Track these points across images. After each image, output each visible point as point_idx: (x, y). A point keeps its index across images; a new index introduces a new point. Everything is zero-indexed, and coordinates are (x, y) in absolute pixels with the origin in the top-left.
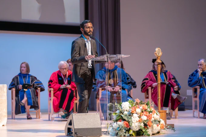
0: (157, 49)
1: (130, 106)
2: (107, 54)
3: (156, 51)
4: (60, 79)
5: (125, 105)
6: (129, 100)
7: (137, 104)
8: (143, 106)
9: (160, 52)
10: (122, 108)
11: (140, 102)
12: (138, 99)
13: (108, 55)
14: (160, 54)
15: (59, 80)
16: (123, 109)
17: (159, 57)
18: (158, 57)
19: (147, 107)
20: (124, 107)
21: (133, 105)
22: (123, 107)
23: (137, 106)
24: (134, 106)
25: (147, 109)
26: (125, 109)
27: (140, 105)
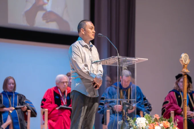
0: (183, 55)
1: (147, 122)
2: (118, 55)
3: (182, 58)
4: (57, 97)
5: (140, 121)
6: (146, 115)
7: (156, 120)
8: (164, 123)
9: (187, 59)
10: (136, 125)
11: (160, 118)
12: (157, 115)
13: (120, 57)
14: (188, 61)
15: (55, 99)
16: (138, 126)
17: (186, 66)
18: (184, 66)
19: (169, 125)
20: (139, 124)
21: (150, 121)
22: (137, 123)
23: (156, 123)
24: (153, 123)
25: (169, 126)
26: (141, 126)
27: (160, 121)
